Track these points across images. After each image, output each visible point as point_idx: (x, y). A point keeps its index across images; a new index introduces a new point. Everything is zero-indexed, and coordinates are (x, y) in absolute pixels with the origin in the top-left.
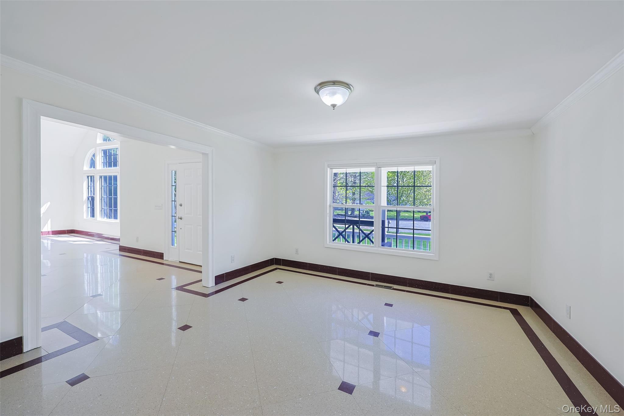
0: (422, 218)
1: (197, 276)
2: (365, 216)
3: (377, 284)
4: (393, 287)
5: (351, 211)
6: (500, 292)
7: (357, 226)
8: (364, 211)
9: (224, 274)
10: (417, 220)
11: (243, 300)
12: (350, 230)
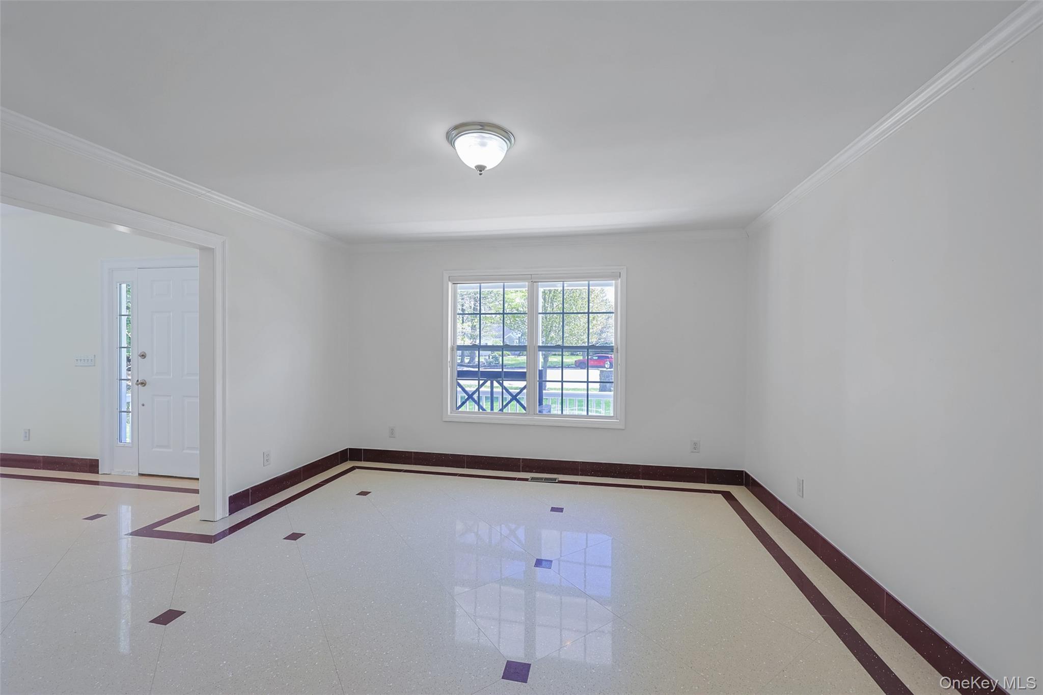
0: (577, 365)
1: (190, 501)
2: (492, 364)
3: (533, 476)
4: (558, 478)
5: (469, 357)
6: (707, 469)
7: (498, 382)
8: (491, 357)
9: (248, 490)
10: (569, 367)
11: (294, 537)
12: (486, 388)
